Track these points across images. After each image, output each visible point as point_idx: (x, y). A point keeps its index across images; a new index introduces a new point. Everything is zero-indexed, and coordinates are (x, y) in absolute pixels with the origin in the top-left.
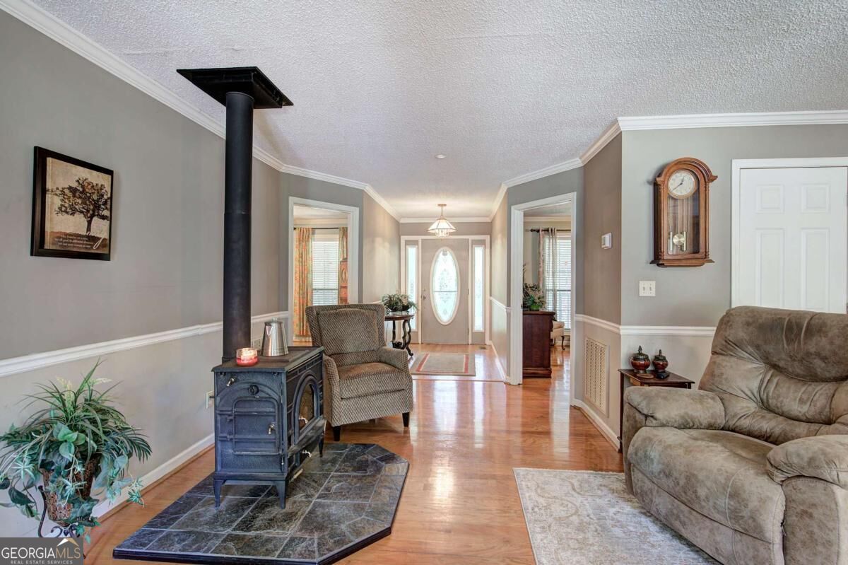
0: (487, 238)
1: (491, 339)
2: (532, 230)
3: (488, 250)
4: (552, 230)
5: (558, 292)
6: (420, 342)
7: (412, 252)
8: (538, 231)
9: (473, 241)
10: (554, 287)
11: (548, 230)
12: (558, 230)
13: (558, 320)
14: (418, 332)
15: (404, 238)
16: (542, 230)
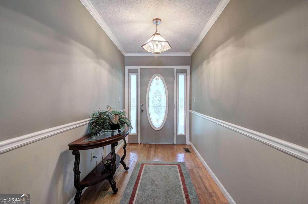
0: (188, 68)
1: (191, 140)
3: (188, 77)
6: (139, 143)
7: (134, 78)
9: (177, 70)
14: (137, 135)
15: (127, 68)
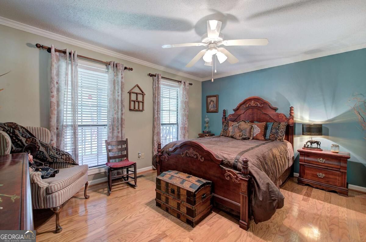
2: (38, 46)
4: (70, 54)
5: (79, 128)
8: (49, 50)
10: (74, 120)
11: (65, 52)
12: (78, 56)
13: (80, 164)
16: (56, 51)
